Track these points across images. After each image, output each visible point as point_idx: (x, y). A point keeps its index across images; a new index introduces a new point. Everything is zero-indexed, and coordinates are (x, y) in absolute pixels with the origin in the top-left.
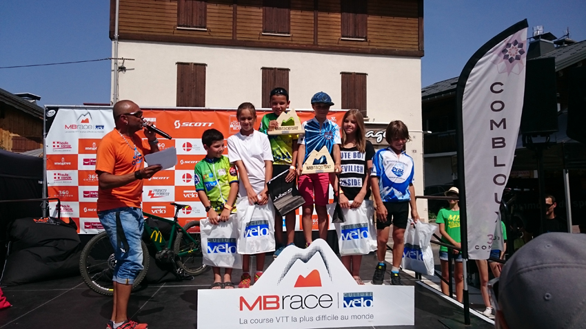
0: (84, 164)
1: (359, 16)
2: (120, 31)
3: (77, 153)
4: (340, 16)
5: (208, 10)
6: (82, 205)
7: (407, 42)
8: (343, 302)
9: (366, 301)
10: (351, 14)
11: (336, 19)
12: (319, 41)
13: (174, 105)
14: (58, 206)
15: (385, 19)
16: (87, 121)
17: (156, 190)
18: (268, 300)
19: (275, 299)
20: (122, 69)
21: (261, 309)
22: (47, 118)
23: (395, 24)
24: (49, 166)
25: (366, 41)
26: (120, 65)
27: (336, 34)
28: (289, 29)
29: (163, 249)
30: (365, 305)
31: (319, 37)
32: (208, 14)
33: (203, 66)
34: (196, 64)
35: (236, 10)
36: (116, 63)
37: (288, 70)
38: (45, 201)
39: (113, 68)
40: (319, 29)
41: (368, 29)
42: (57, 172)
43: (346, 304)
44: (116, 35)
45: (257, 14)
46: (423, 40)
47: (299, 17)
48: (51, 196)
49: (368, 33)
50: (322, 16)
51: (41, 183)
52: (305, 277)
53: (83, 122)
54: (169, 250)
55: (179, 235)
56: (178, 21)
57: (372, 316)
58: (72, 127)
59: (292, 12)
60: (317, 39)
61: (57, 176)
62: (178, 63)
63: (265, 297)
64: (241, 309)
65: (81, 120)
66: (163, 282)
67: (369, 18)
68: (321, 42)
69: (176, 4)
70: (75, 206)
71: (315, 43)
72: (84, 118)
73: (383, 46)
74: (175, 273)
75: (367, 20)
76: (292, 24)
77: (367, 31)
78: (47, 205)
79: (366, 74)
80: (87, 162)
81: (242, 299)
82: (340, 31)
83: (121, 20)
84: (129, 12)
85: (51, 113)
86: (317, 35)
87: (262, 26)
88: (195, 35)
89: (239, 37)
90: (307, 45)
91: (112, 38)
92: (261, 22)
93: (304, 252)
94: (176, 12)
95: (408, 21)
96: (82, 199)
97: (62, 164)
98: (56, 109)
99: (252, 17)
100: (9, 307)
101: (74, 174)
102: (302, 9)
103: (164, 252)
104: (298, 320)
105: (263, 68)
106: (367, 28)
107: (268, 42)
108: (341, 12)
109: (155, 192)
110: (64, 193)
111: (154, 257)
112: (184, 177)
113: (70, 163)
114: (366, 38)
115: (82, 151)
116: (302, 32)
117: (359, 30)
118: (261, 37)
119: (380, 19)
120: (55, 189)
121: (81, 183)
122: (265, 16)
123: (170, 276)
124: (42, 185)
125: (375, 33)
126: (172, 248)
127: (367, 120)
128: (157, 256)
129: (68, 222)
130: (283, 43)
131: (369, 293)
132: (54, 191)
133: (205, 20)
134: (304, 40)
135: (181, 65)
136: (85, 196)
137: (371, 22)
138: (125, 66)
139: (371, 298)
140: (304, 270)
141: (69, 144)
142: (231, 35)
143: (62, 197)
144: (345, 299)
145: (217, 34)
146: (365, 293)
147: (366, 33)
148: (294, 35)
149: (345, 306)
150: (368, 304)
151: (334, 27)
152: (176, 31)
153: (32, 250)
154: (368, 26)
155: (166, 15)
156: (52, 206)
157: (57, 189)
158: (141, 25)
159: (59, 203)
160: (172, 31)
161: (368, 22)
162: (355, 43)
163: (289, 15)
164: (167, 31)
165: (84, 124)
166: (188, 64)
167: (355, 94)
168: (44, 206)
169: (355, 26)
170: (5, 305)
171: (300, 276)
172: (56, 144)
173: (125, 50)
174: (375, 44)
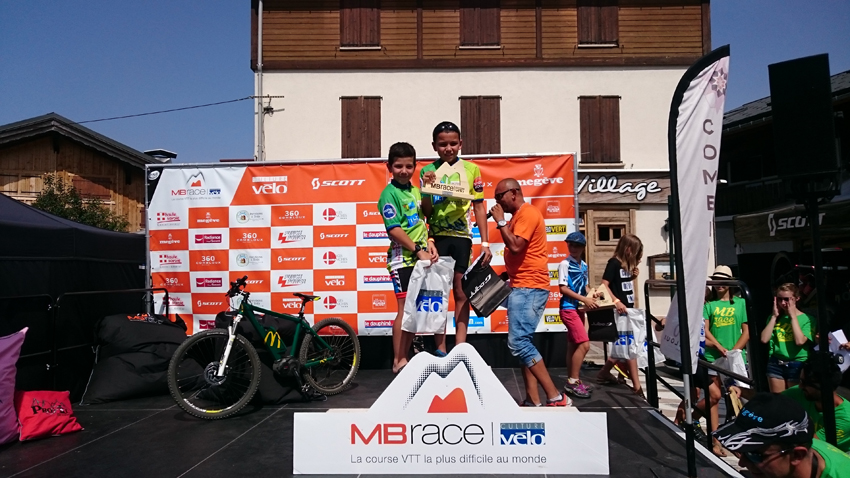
0: (197, 242)
1: (606, 10)
2: (265, 59)
3: (187, 227)
4: (575, 13)
5: (382, 20)
6: (195, 297)
7: (683, 44)
8: (499, 436)
9: (534, 436)
10: (593, 8)
11: (570, 18)
12: (544, 51)
13: (338, 157)
14: (166, 299)
15: (647, 11)
16: (198, 184)
17: (288, 276)
18: (390, 430)
19: (400, 430)
20: (269, 110)
21: (380, 442)
22: (149, 181)
23: (663, 17)
24: (153, 245)
25: (618, 47)
26: (265, 105)
27: (571, 40)
28: (499, 38)
29: (282, 358)
30: (534, 442)
31: (544, 46)
32: (382, 26)
33: (376, 101)
34: (366, 98)
35: (422, 18)
36: (260, 104)
37: (499, 98)
38: (149, 292)
39: (256, 111)
40: (544, 35)
41: (621, 29)
42: (163, 253)
43: (504, 440)
44: (260, 64)
45: (452, 20)
46: (709, 39)
47: (513, 19)
48: (157, 286)
49: (621, 34)
50: (548, 15)
51: (143, 268)
52: (443, 398)
53: (194, 185)
54: (292, 358)
55: (308, 337)
56: (341, 40)
57: (542, 460)
58: (180, 192)
59: (503, 13)
60: (541, 49)
61: (163, 259)
62: (343, 98)
63: (386, 426)
64: (353, 442)
65: (191, 183)
66: (284, 403)
67: (620, 12)
68: (547, 54)
69: (338, 15)
70: (186, 299)
71: (539, 56)
72: (195, 180)
73: (645, 53)
74: (300, 390)
75: (617, 15)
76: (503, 30)
77: (618, 32)
78: (152, 297)
79: (618, 98)
80: (200, 239)
81: (354, 428)
82: (576, 34)
83: (265, 43)
84: (276, 32)
85: (154, 175)
86: (541, 43)
87: (458, 36)
88: (364, 57)
89: (427, 55)
90: (525, 59)
91: (254, 68)
92: (458, 30)
93: (442, 362)
94: (339, 26)
95: (684, 12)
96: (195, 289)
97: (169, 242)
98: (160, 170)
99: (445, 25)
100: (80, 430)
101: (183, 256)
102: (517, 7)
103: (284, 361)
104: (434, 460)
105: (462, 98)
106: (617, 26)
107: (469, 60)
108: (577, 6)
109: (287, 279)
110: (172, 281)
111: (271, 368)
112: (325, 257)
113: (178, 242)
114: (617, 42)
115: (193, 224)
116: (519, 41)
117: (606, 32)
118: (459, 53)
119: (639, 12)
120: (161, 276)
121: (194, 268)
122: (463, 23)
123: (294, 394)
124: (145, 271)
125: (632, 34)
126: (297, 355)
127: (622, 167)
128: (275, 366)
129: (174, 320)
130: (490, 60)
131: (539, 424)
132: (160, 279)
133: (379, 33)
134: (522, 52)
135: (347, 101)
136: (198, 286)
137: (625, 18)
138: (272, 106)
139: (542, 432)
140: (441, 388)
141: (177, 215)
142: (415, 53)
143: (170, 286)
144: (502, 432)
145: (395, 54)
146: (533, 424)
147: (617, 35)
148: (507, 46)
149: (503, 443)
150: (538, 441)
151: (566, 29)
152: (338, 54)
153: (123, 356)
154: (620, 23)
155: (325, 32)
156: (158, 298)
157: (164, 276)
158: (291, 49)
159: (167, 295)
160: (333, 53)
161: (620, 18)
162: (600, 51)
163: (499, 17)
164: (327, 54)
165: (194, 188)
166: (356, 98)
167: (601, 128)
168: (149, 299)
169: (600, 26)
170: (74, 428)
171: (437, 398)
172: (161, 217)
173: (273, 84)
174: (631, 52)
